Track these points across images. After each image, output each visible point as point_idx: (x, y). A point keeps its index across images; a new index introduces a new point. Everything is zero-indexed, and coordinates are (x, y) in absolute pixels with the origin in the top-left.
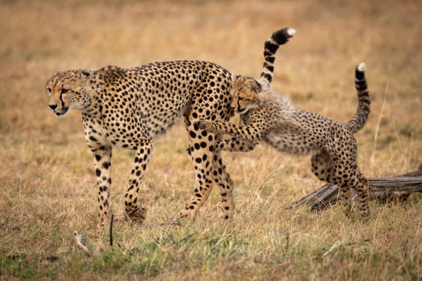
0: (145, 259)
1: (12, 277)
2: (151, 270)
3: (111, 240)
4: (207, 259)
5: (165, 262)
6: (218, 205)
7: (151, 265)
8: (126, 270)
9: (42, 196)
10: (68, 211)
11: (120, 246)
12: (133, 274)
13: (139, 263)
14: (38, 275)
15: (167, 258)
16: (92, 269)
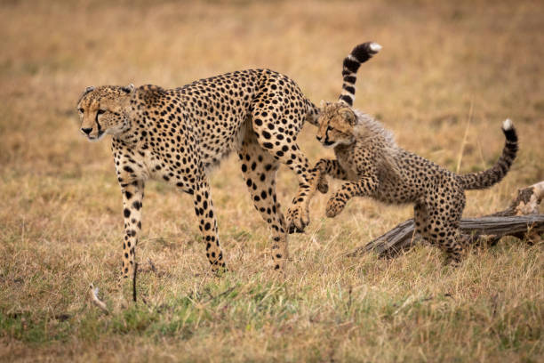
0: (177, 318)
1: (13, 340)
2: (184, 330)
3: (135, 295)
4: (252, 318)
5: (201, 322)
6: (265, 251)
7: (184, 325)
8: (153, 332)
9: (49, 240)
10: (82, 259)
11: (145, 302)
12: (161, 336)
13: (169, 323)
14: (46, 337)
15: (203, 318)
16: (111, 330)
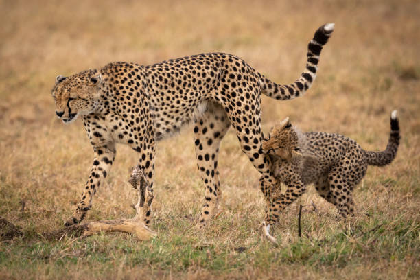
0: (334, 250)
1: (199, 268)
2: (339, 261)
3: (299, 231)
4: (396, 250)
5: (353, 253)
6: (407, 195)
7: (340, 256)
8: (315, 261)
9: (230, 186)
10: (257, 201)
11: (308, 237)
12: (321, 265)
13: (328, 254)
14: (226, 266)
15: (356, 249)
16: (280, 260)
